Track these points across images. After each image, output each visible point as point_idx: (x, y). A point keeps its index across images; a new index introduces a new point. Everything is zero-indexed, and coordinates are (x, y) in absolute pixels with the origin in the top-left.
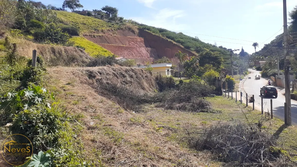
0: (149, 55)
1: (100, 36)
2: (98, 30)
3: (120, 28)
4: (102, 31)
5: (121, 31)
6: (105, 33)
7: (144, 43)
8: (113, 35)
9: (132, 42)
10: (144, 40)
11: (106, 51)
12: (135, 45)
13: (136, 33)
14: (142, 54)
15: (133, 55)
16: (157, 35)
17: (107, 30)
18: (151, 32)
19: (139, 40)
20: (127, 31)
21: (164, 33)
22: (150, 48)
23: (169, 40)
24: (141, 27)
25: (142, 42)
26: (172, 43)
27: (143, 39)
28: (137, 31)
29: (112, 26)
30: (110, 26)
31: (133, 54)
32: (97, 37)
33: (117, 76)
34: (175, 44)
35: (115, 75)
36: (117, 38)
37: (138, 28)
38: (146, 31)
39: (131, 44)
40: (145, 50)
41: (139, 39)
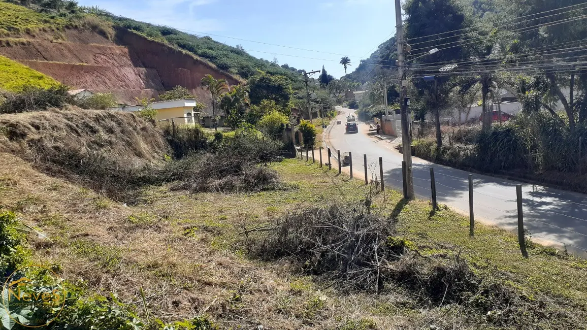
0: (143, 84)
1: (23, 44)
2: (18, 29)
3: (71, 25)
4: (28, 32)
5: (74, 32)
6: (34, 36)
7: (129, 57)
8: (54, 41)
9: (102, 57)
10: (130, 52)
11: (41, 78)
12: (108, 62)
13: (109, 35)
14: (127, 81)
15: (106, 83)
16: (157, 40)
17: (40, 30)
18: (144, 35)
19: (118, 52)
20: (87, 33)
21: (173, 36)
22: (144, 69)
23: (184, 52)
24: (121, 24)
25: (124, 55)
26: (192, 58)
27: (126, 50)
28: (111, 32)
29: (52, 20)
30: (46, 22)
31: (107, 81)
32: (16, 44)
33: (77, 132)
34: (197, 60)
35: (72, 129)
36: (66, 47)
37: (113, 27)
38: (132, 32)
39: (99, 60)
40: (133, 73)
41: (118, 50)
